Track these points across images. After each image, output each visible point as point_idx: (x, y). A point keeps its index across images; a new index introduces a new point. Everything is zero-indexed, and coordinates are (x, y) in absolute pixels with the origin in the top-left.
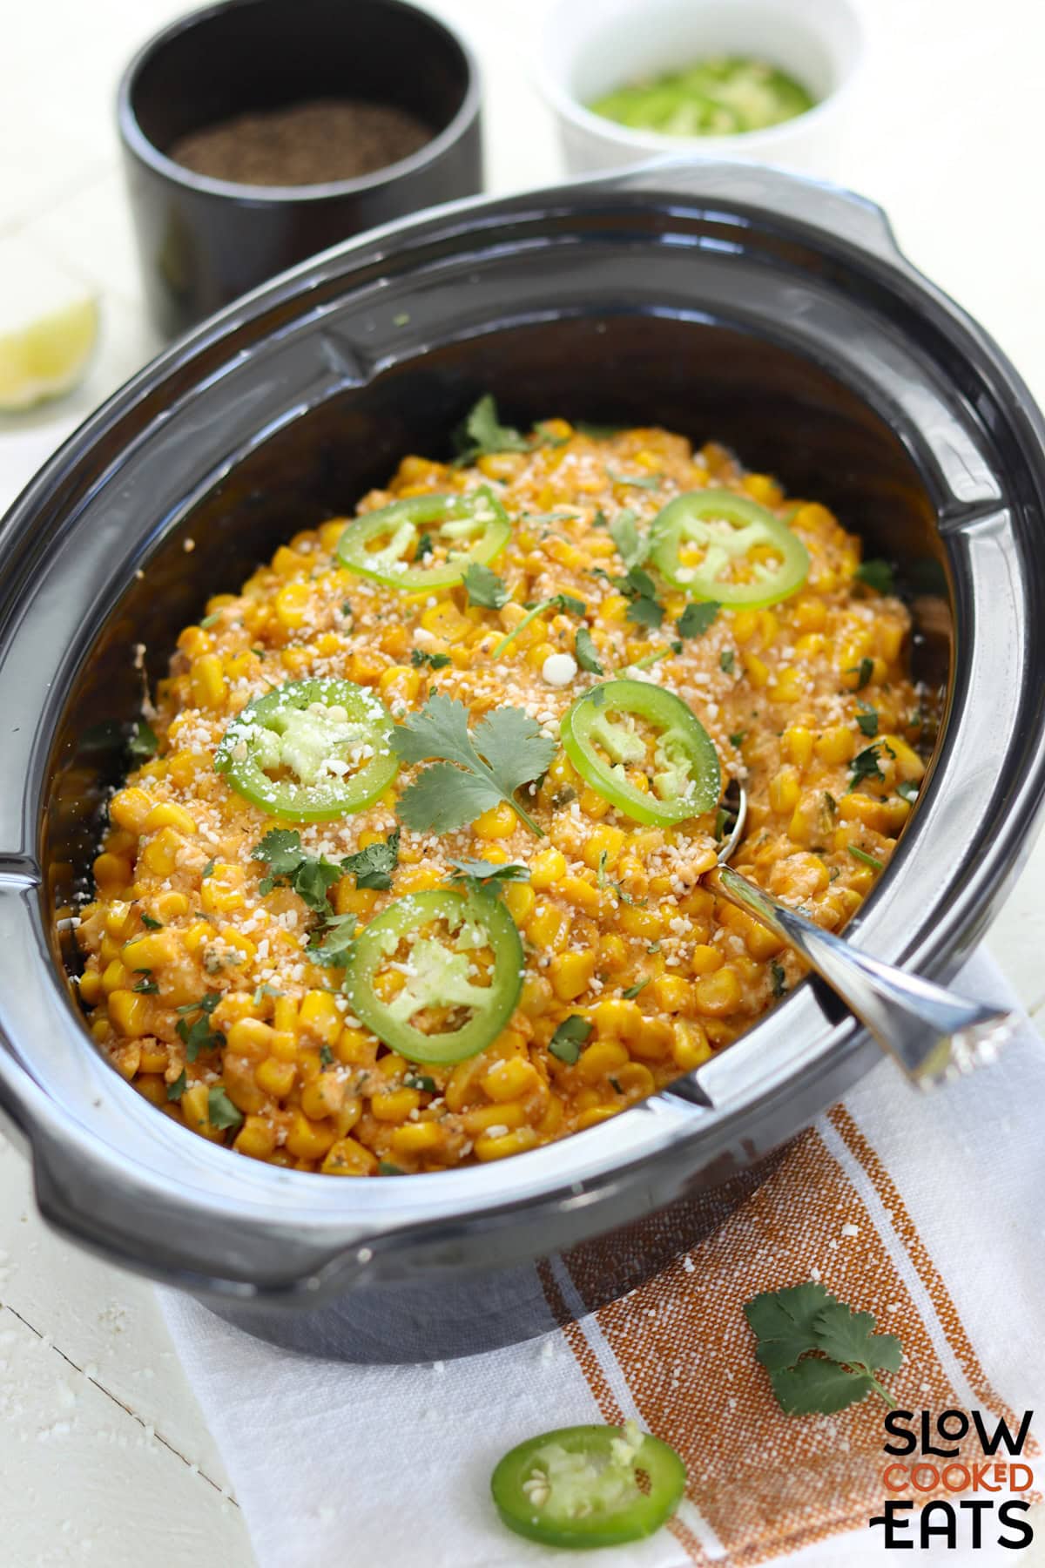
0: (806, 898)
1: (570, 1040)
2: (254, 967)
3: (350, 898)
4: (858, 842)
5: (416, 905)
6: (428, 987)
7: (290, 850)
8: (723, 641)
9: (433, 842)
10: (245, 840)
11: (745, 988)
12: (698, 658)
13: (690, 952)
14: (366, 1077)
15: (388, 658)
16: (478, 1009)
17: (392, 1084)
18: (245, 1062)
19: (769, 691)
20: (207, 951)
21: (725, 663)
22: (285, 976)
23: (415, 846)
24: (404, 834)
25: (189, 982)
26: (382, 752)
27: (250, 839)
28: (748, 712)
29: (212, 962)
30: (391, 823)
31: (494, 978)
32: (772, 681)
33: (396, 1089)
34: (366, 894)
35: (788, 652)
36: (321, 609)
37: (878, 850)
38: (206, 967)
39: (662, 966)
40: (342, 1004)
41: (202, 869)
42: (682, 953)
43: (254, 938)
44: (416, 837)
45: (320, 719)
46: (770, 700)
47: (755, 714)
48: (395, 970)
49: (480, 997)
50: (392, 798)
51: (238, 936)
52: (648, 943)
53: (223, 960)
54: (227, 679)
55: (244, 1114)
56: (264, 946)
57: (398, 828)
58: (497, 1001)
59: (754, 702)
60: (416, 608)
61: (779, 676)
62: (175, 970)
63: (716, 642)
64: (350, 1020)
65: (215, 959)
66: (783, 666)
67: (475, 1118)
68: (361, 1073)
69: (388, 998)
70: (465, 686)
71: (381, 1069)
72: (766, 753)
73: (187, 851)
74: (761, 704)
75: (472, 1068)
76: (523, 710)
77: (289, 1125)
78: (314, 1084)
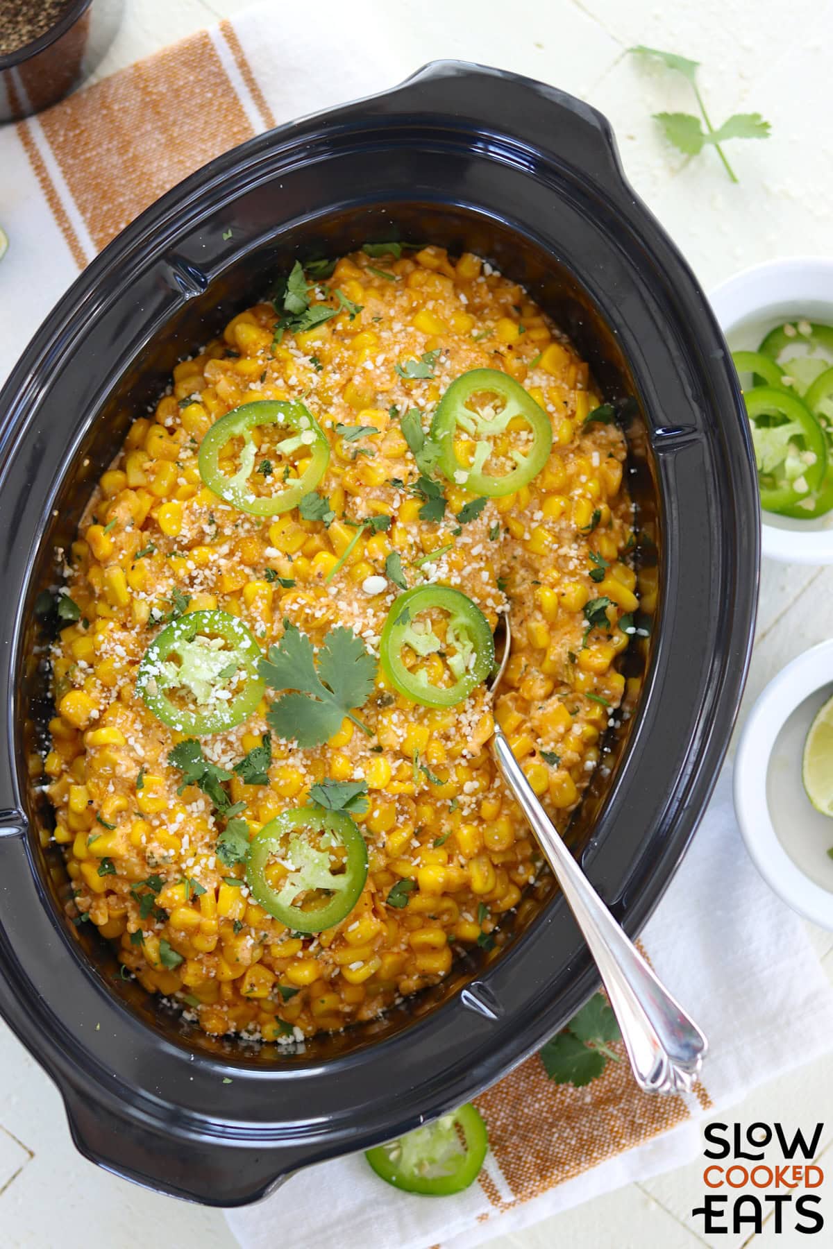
0: (557, 742)
1: (401, 894)
2: (179, 859)
3: (242, 790)
4: (592, 689)
5: (291, 821)
6: (303, 879)
7: (196, 761)
8: (490, 518)
9: (295, 745)
10: (162, 751)
11: (517, 827)
12: (473, 533)
13: (479, 804)
14: (266, 936)
15: (248, 571)
16: (339, 891)
17: (283, 936)
18: (183, 934)
19: (524, 543)
20: (148, 854)
21: (492, 535)
22: (203, 865)
23: (283, 748)
24: (274, 737)
25: (137, 870)
26: (253, 677)
27: (166, 750)
28: (509, 555)
29: (152, 861)
30: (264, 728)
31: (348, 867)
32: (527, 537)
33: (286, 939)
34: (251, 788)
35: (538, 515)
36: (193, 523)
37: (606, 692)
38: (148, 864)
39: (459, 818)
40: (245, 892)
41: (136, 781)
42: (473, 806)
43: (179, 835)
44: (283, 741)
45: (206, 651)
46: (525, 549)
47: (515, 558)
48: (280, 864)
49: (340, 883)
50: (264, 709)
51: (167, 837)
52: (449, 803)
53: (160, 861)
54: (129, 590)
55: (185, 960)
56: (186, 840)
57: (269, 731)
58: (351, 885)
59: (513, 549)
60: (263, 519)
61: (531, 532)
62: (127, 861)
63: (485, 520)
64: (251, 901)
65: (154, 860)
66: (534, 525)
67: (341, 956)
68: (262, 933)
69: (277, 886)
70: (308, 611)
71: (275, 929)
72: (523, 592)
73: (123, 768)
74: (519, 551)
75: (337, 928)
76: (351, 629)
77: (217, 966)
78: (232, 947)
